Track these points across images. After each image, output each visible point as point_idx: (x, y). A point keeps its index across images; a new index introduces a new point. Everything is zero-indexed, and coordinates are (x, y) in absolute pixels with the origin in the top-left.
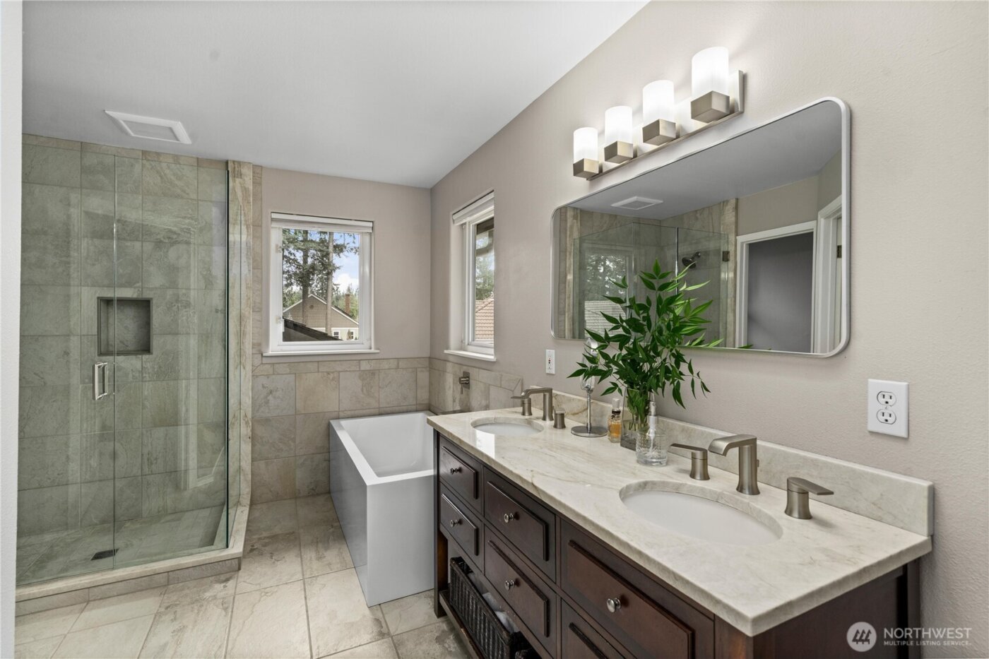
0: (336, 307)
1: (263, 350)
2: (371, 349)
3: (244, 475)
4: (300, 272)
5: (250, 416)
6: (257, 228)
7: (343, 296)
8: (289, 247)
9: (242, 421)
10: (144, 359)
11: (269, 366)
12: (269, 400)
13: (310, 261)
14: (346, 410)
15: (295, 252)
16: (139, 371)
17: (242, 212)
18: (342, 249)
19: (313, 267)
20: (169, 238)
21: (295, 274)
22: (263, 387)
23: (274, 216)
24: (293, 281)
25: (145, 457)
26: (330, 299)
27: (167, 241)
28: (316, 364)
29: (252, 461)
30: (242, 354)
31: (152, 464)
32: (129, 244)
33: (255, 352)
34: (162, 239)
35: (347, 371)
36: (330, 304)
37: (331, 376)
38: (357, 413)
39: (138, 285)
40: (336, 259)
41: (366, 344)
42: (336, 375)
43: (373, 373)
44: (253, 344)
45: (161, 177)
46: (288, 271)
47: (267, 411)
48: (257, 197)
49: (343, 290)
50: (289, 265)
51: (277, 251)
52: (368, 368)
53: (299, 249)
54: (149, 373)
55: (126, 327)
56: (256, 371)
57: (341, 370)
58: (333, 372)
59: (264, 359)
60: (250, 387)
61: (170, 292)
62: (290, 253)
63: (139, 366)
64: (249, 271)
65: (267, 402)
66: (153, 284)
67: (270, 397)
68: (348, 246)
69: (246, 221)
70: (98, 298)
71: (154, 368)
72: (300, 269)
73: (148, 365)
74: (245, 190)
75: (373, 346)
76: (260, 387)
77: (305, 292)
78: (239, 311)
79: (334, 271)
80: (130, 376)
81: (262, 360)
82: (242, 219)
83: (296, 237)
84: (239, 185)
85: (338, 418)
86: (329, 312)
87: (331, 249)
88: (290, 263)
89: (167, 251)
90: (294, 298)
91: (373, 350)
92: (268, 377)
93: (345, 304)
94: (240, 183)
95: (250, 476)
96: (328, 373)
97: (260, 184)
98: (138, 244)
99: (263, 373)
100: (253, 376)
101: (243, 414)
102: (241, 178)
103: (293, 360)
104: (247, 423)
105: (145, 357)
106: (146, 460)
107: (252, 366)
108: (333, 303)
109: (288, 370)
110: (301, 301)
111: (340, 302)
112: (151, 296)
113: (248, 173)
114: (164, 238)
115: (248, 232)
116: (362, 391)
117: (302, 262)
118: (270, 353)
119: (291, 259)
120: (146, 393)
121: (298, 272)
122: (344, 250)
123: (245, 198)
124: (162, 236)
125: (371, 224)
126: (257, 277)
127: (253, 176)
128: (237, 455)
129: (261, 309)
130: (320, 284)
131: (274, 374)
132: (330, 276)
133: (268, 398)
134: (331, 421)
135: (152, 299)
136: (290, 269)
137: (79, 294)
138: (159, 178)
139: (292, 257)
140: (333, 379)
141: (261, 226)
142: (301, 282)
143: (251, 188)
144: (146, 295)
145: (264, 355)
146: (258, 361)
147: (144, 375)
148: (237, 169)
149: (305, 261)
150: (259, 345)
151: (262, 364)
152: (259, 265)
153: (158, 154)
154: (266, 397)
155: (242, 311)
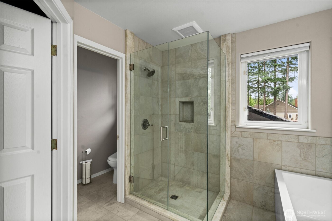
0: (290, 104)
1: (236, 124)
2: (308, 128)
3: (227, 183)
4: (273, 91)
5: (230, 155)
6: (234, 64)
7: (294, 99)
8: (268, 82)
9: (226, 157)
10: (192, 125)
11: (239, 132)
12: (239, 150)
13: (277, 86)
14: (287, 166)
15: (271, 83)
16: (190, 129)
17: (227, 58)
18: (293, 79)
19: (279, 88)
20: (199, 76)
21: (271, 92)
22: (236, 143)
23: (242, 56)
24: (270, 95)
25: (192, 162)
26: (287, 101)
27: (198, 78)
28: (266, 134)
29: (231, 178)
30: (226, 125)
31: (194, 165)
32: (187, 81)
33: (233, 125)
34: (197, 77)
35: (287, 141)
36: (287, 103)
37: (276, 143)
38: (296, 169)
39: (190, 96)
40: (290, 84)
41: (305, 125)
42: (279, 142)
43: (310, 146)
44: (232, 121)
45: (197, 52)
46: (268, 91)
47: (238, 155)
48: (234, 49)
49: (294, 97)
50: (268, 89)
51: (245, 74)
52: (305, 141)
53: (272, 82)
54: (193, 130)
55: (188, 112)
56: (233, 134)
57: (283, 140)
58: (277, 141)
59: (237, 128)
60: (230, 142)
61: (199, 98)
62: (269, 84)
63: (190, 127)
64: (230, 85)
65: (238, 151)
66: (195, 96)
67: (240, 148)
68: (296, 77)
69: (228, 62)
70: (179, 101)
71: (194, 128)
72: (273, 90)
73: (193, 127)
74: (228, 47)
75: (310, 127)
76: (235, 143)
77: (275, 99)
78: (225, 105)
79: (289, 89)
80: (188, 130)
81: (236, 129)
82: (226, 61)
83: (271, 78)
84: (225, 45)
85: (281, 169)
86: (286, 106)
87: (287, 80)
88: (268, 88)
89: (199, 82)
90: (270, 101)
91: (310, 130)
92: (239, 138)
93: (295, 103)
94: (226, 45)
95: (230, 185)
96: (274, 141)
97: (235, 42)
98: (190, 80)
99: (236, 136)
100: (231, 136)
101: (226, 154)
102: (226, 42)
103: (252, 130)
104: (228, 159)
105: (192, 123)
106: (192, 163)
107: (231, 131)
108: (288, 103)
109: (249, 136)
110: (273, 102)
111: (293, 102)
112: (194, 100)
113: (229, 38)
114: (198, 77)
115: (229, 67)
116: (300, 156)
117: (273, 87)
118: (240, 126)
119: (269, 86)
120: (192, 138)
121: (272, 91)
122: (294, 79)
123: (228, 51)
124: (197, 76)
125: (308, 44)
126: (234, 88)
127: (232, 39)
128: (224, 173)
129: (235, 103)
130: (283, 95)
131: (241, 137)
132: (287, 91)
133: (239, 149)
134: (276, 171)
135: (194, 101)
136: (268, 90)
137: (175, 101)
138: (196, 53)
139: (269, 85)
140: (277, 145)
141: (235, 63)
142: (273, 95)
143: (231, 45)
144: (192, 100)
145: (236, 127)
146: (234, 129)
147: (192, 131)
148: (224, 38)
149: (275, 86)
150: (234, 121)
151: (236, 131)
152: (235, 82)
153: (196, 44)
154: (238, 148)
155: (226, 105)
